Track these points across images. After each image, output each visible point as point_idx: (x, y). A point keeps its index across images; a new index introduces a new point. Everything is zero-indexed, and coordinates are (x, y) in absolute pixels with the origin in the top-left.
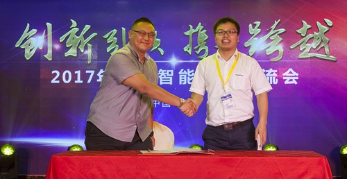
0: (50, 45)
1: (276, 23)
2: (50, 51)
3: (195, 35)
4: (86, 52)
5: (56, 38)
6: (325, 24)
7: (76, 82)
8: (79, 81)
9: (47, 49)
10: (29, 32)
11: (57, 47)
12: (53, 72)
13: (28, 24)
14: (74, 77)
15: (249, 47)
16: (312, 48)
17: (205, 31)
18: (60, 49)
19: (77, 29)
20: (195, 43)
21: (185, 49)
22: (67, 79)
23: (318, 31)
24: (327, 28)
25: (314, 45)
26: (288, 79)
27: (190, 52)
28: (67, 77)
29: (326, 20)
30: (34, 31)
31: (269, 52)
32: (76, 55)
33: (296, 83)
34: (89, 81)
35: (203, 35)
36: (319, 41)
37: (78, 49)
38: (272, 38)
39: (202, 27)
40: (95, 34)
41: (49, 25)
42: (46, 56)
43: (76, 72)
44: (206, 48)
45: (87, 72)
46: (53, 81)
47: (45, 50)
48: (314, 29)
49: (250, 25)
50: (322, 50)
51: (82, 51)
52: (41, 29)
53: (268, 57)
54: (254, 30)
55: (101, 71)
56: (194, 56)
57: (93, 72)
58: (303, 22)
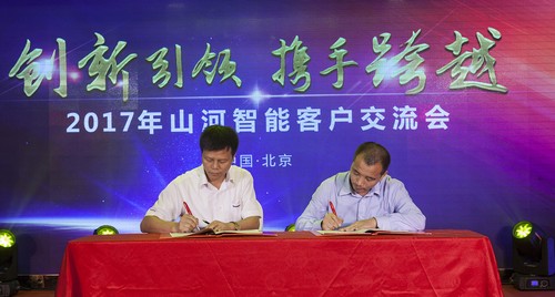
0: (63, 73)
1: (415, 35)
2: (63, 83)
3: (290, 54)
4: (120, 84)
5: (72, 63)
6: (490, 35)
7: (105, 130)
8: (110, 129)
9: (59, 80)
10: (29, 53)
11: (75, 76)
12: (69, 115)
13: (28, 41)
14: (103, 122)
15: (373, 72)
16: (469, 73)
17: (304, 48)
18: (79, 79)
19: (105, 48)
20: (289, 68)
21: (275, 77)
22: (91, 126)
23: (479, 47)
24: (492, 43)
25: (472, 69)
26: (434, 121)
27: (282, 81)
28: (91, 122)
29: (492, 30)
30: (38, 51)
31: (404, 80)
32: (104, 89)
33: (445, 127)
34: (126, 129)
35: (302, 55)
36: (481, 62)
37: (108, 80)
38: (408, 58)
39: (301, 42)
40: (133, 56)
41: (61, 42)
42: (57, 90)
43: (105, 115)
44: (307, 75)
45: (122, 114)
46: (70, 130)
47: (56, 80)
48: (473, 43)
49: (375, 39)
50: (484, 77)
51: (114, 82)
52: (49, 48)
53: (403, 88)
54: (380, 47)
55: (145, 113)
56: (289, 87)
57: (131, 115)
58: (457, 32)
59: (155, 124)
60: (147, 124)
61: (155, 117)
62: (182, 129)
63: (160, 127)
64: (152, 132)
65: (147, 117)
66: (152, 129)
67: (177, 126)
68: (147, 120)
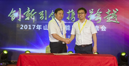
0: (20, 16)
1: (99, 10)
2: (20, 18)
3: (71, 13)
4: (33, 19)
5: (22, 14)
6: (116, 10)
8: (30, 29)
10: (13, 11)
11: (23, 17)
12: (21, 25)
13: (13, 9)
14: (28, 27)
15: (89, 18)
16: (111, 19)
17: (74, 12)
19: (30, 11)
20: (70, 16)
21: (67, 18)
22: (26, 28)
23: (113, 13)
24: (116, 12)
25: (112, 18)
26: (103, 29)
27: (69, 19)
29: (116, 9)
30: (15, 11)
31: (96, 20)
32: (29, 20)
33: (105, 31)
34: (33, 29)
35: (73, 13)
36: (114, 16)
37: (30, 18)
38: (97, 15)
39: (73, 11)
40: (36, 12)
41: (20, 9)
42: (18, 20)
43: (29, 25)
44: (74, 18)
45: (33, 25)
46: (21, 28)
47: (18, 17)
48: (112, 12)
49: (90, 10)
50: (114, 19)
51: (31, 18)
52: (17, 10)
53: (96, 21)
54: (91, 12)
55: (38, 25)
56: (70, 20)
57: (35, 26)
58: (108, 9)
59: (40, 28)
60: (38, 28)
61: (40, 26)
62: (46, 29)
63: (41, 29)
64: (39, 30)
65: (38, 26)
66: (39, 29)
67: (45, 28)
68: (38, 27)
